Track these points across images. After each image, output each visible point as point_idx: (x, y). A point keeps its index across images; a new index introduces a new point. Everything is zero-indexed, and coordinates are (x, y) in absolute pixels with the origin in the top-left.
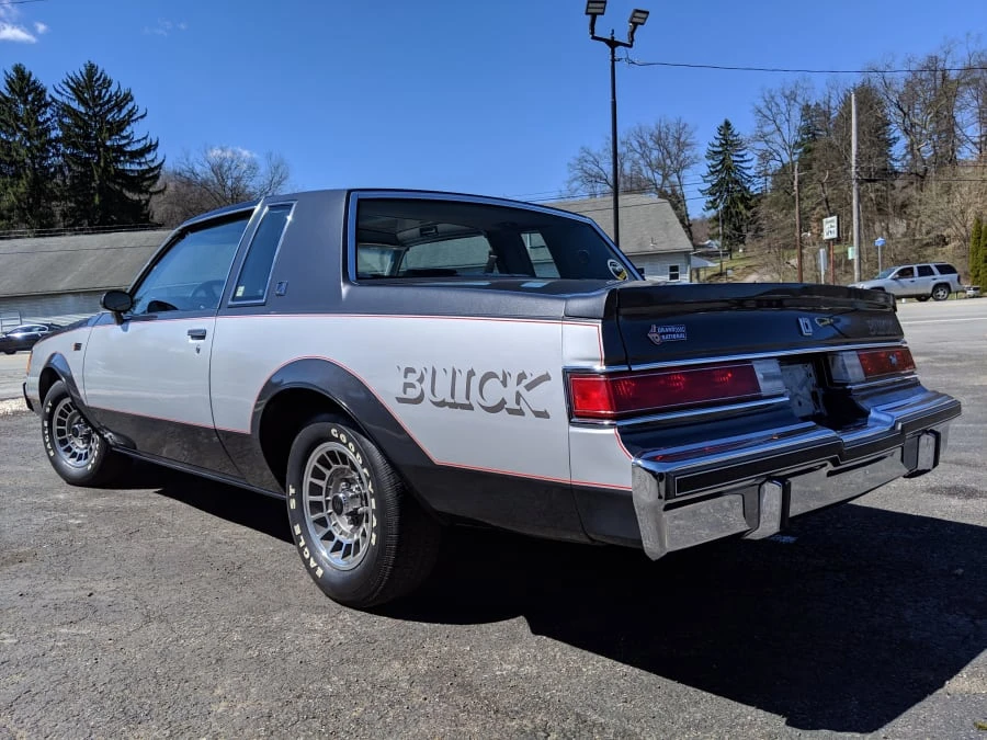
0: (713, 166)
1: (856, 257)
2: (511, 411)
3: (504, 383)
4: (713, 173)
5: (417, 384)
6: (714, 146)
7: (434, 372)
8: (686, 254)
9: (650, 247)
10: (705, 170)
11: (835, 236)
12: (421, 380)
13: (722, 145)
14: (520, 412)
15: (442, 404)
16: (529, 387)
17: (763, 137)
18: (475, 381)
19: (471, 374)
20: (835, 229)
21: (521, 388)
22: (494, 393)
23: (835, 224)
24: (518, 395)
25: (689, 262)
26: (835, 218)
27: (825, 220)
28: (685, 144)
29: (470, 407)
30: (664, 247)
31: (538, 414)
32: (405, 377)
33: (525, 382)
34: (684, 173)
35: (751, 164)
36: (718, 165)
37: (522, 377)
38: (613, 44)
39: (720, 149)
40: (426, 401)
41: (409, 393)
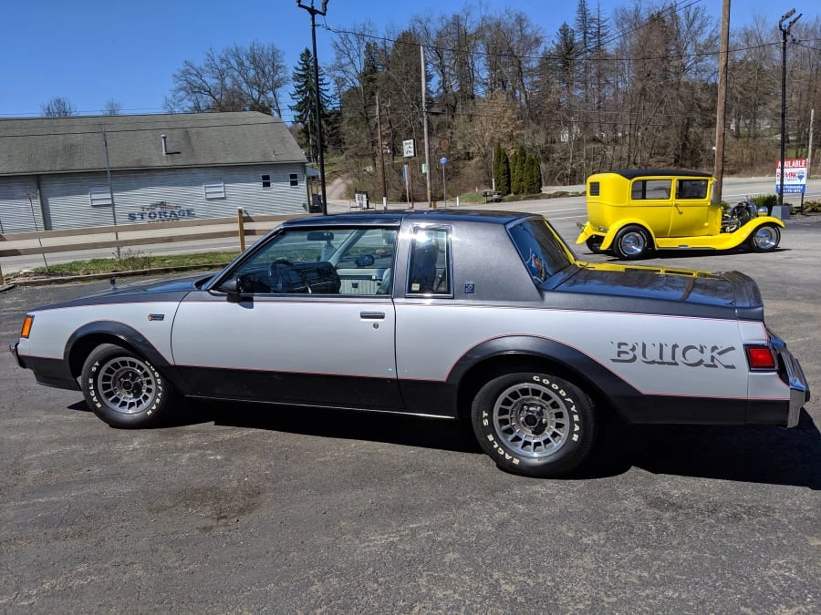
0: (299, 87)
1: (428, 172)
2: (707, 366)
3: (702, 351)
4: (299, 92)
5: (630, 352)
6: (297, 69)
7: (644, 346)
8: (303, 165)
9: (273, 158)
10: (293, 90)
11: (412, 154)
12: (633, 349)
13: (304, 70)
14: (715, 366)
15: (653, 362)
16: (720, 353)
17: (341, 67)
18: (679, 352)
19: (675, 347)
20: (412, 149)
21: (715, 354)
22: (693, 356)
23: (412, 145)
24: (713, 358)
25: (305, 172)
26: (412, 141)
27: (404, 142)
28: (279, 67)
29: (676, 364)
30: (285, 158)
31: (727, 367)
32: (619, 347)
33: (717, 351)
34: (278, 90)
35: (330, 89)
36: (302, 86)
37: (714, 348)
38: (313, 12)
39: (303, 73)
40: (639, 361)
41: (623, 357)
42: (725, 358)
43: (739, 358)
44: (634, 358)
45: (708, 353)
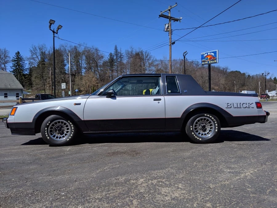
0: (14, 64)
1: (71, 94)
4: (14, 66)
6: (14, 58)
7: (233, 104)
8: (21, 90)
9: (9, 87)
10: (12, 65)
11: (65, 88)
13: (16, 58)
15: (236, 108)
17: (33, 59)
19: (240, 103)
20: (65, 86)
21: (249, 105)
22: (245, 106)
23: (65, 85)
24: (249, 106)
25: (22, 92)
26: (65, 83)
27: (62, 84)
28: (7, 56)
29: (241, 108)
30: (14, 87)
34: (6, 65)
35: (27, 66)
36: (15, 64)
38: (54, 32)
39: (16, 59)
40: (232, 107)
41: (229, 107)
42: (252, 106)
43: (254, 105)
44: (231, 107)
45: (248, 104)
